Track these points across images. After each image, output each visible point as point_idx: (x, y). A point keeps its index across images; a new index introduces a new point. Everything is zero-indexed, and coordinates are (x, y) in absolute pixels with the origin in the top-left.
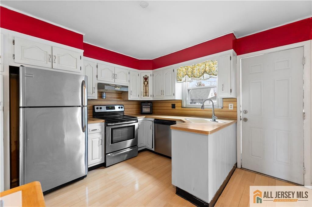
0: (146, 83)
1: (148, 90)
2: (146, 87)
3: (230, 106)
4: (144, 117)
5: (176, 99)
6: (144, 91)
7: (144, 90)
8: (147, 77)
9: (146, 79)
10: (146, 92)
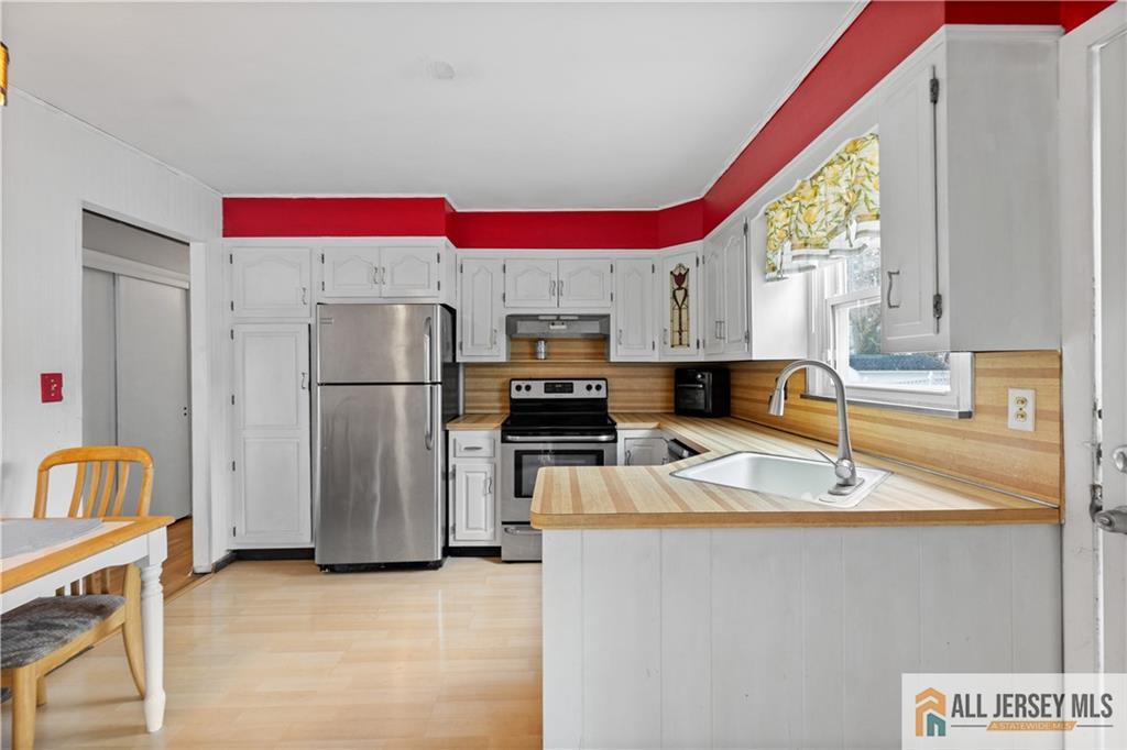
0: (680, 295)
1: (688, 319)
2: (680, 309)
3: (1013, 408)
4: (655, 424)
5: (754, 358)
6: (672, 327)
7: (672, 321)
8: (683, 272)
9: (680, 279)
10: (680, 332)
